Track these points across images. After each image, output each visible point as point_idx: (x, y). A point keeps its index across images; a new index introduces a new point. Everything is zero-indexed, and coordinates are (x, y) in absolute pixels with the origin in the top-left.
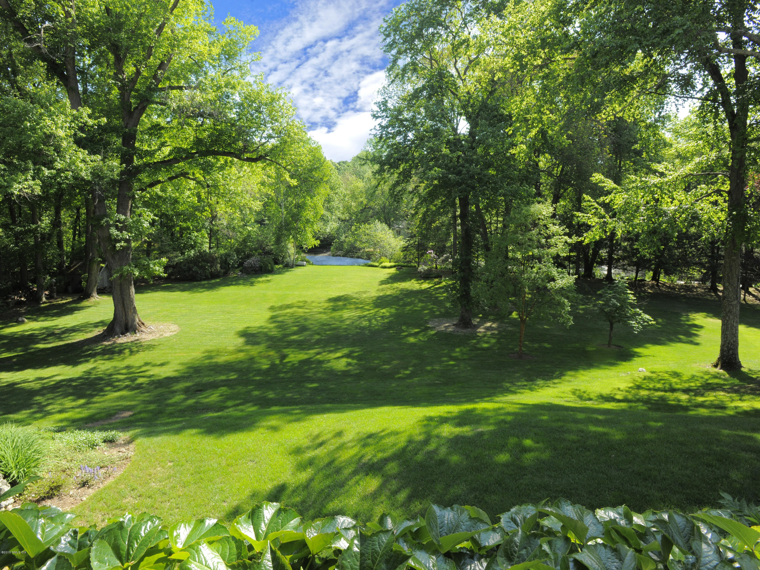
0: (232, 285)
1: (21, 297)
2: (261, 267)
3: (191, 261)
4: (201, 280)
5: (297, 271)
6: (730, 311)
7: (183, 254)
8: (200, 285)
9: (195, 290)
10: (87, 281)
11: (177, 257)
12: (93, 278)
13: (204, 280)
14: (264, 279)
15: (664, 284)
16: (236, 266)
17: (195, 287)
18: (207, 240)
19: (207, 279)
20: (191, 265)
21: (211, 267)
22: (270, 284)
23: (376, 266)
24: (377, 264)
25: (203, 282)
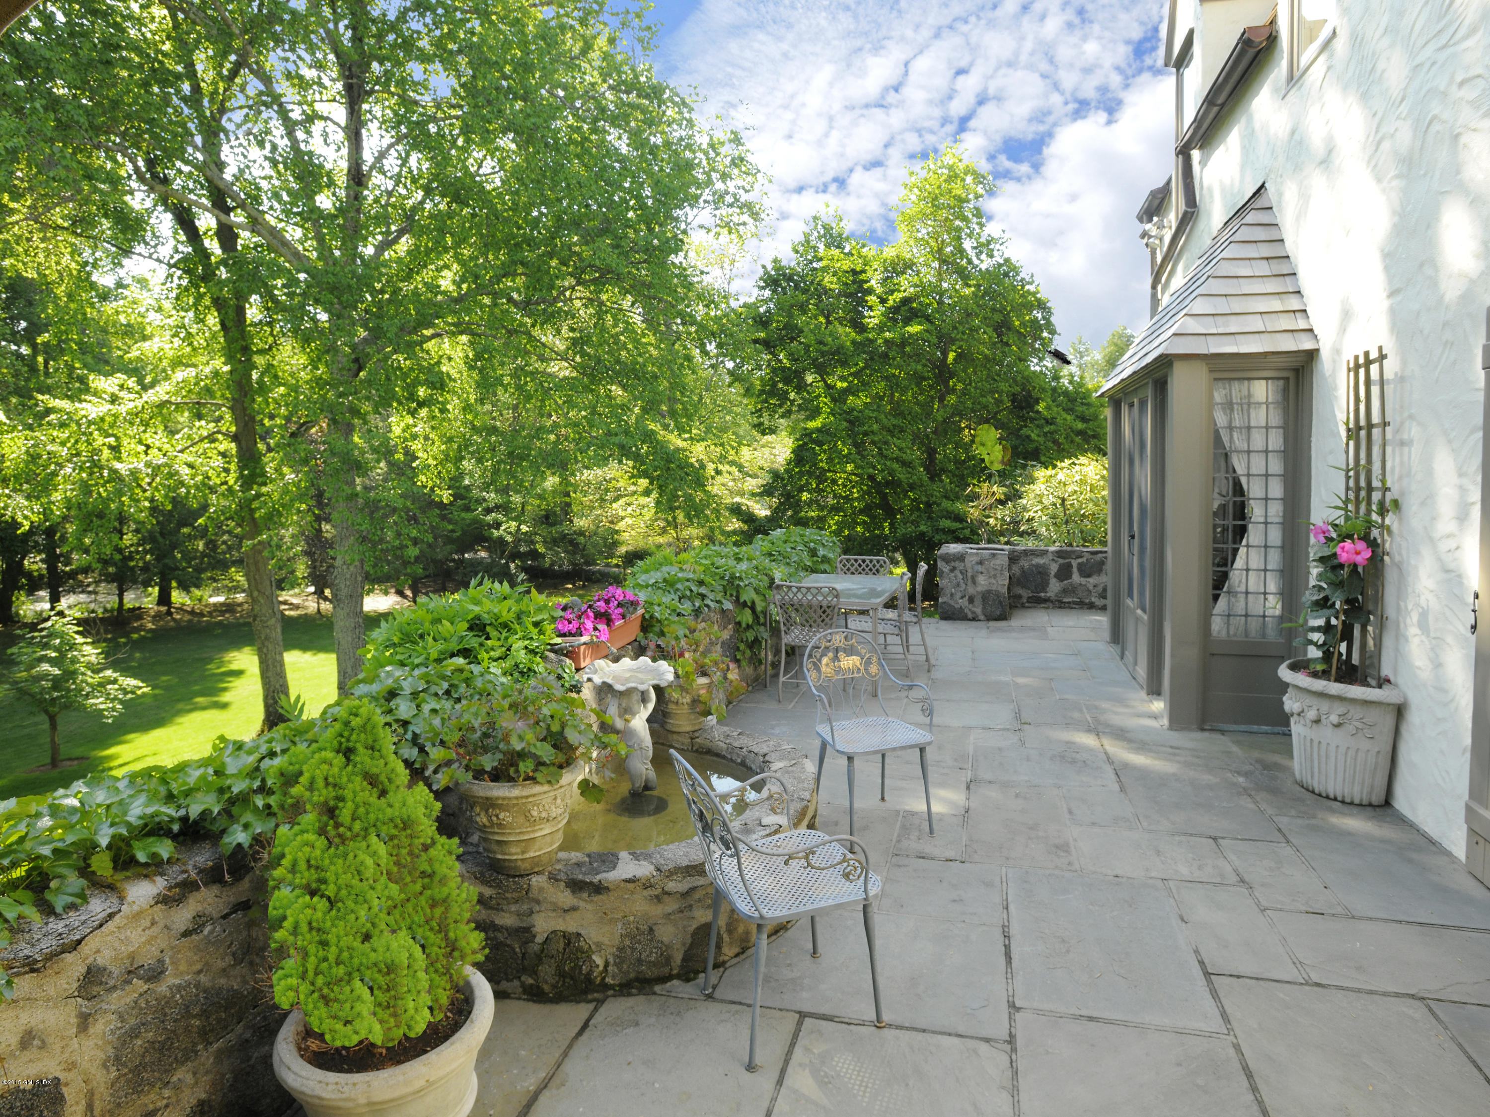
6: (267, 638)
15: (181, 609)
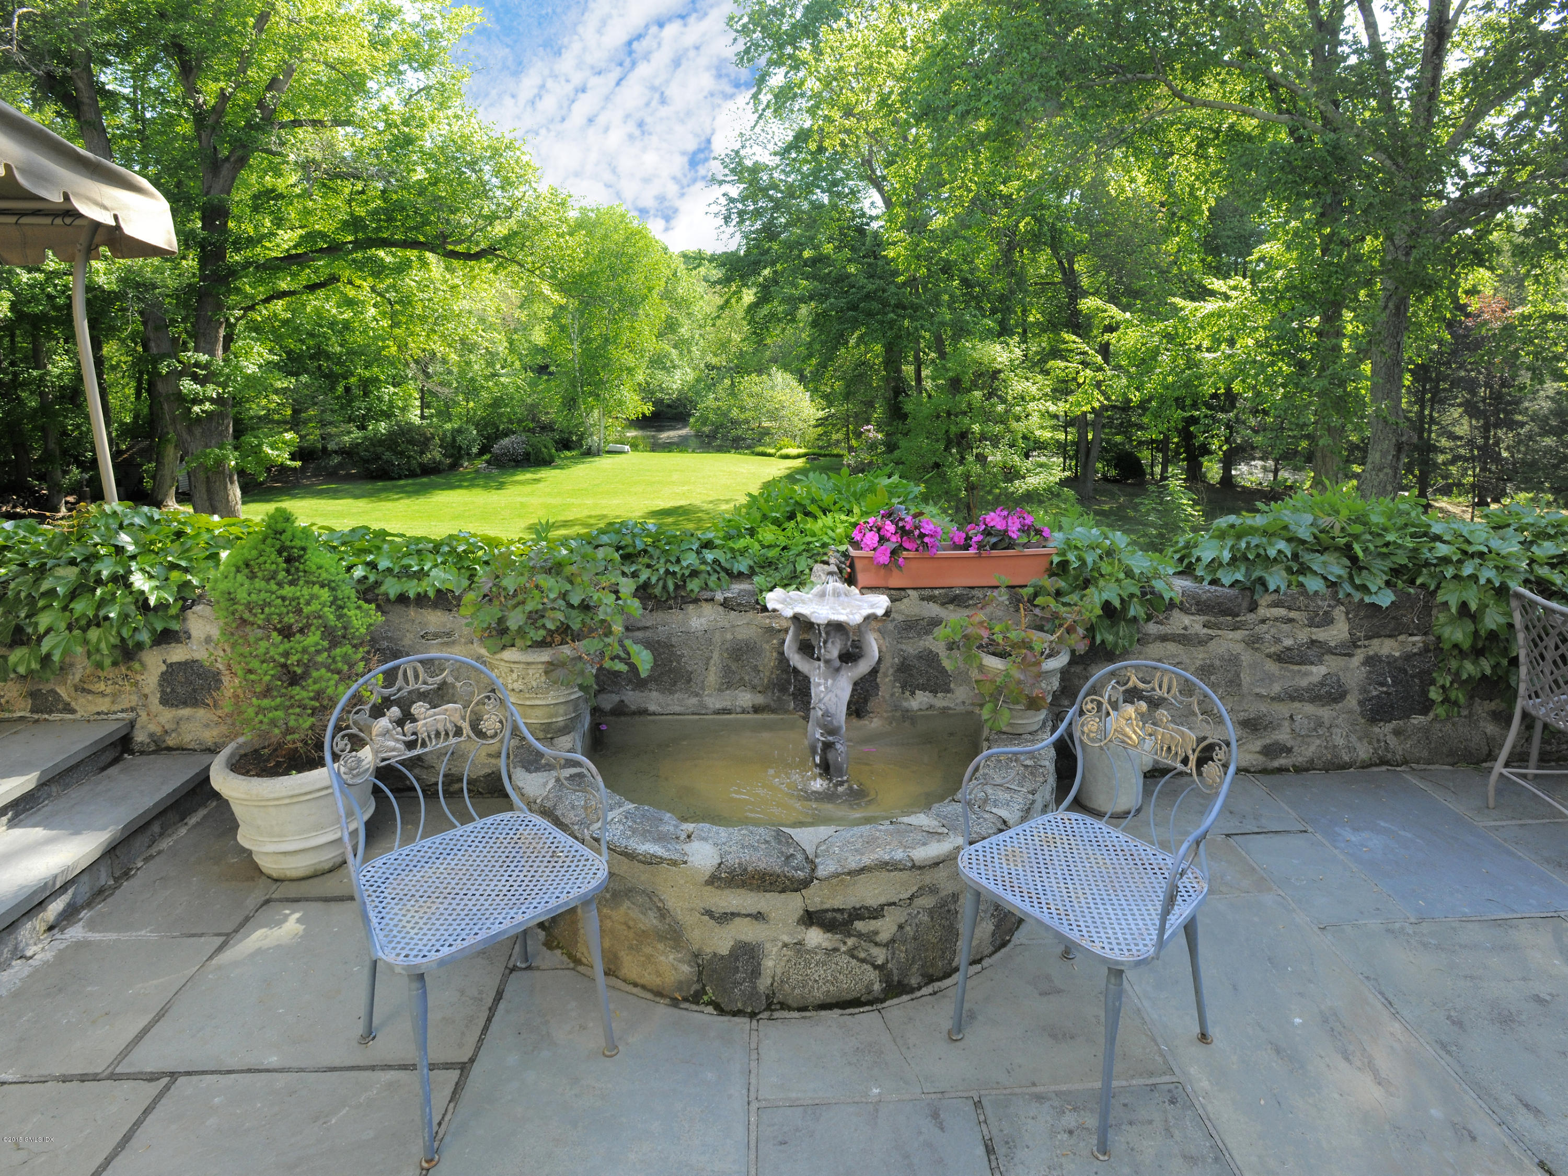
0: (460, 487)
1: (14, 507)
2: (527, 454)
3: (381, 442)
4: (400, 478)
5: (604, 463)
7: (363, 427)
8: (395, 487)
9: (383, 495)
10: (153, 477)
11: (349, 433)
12: (167, 472)
13: (407, 477)
14: (529, 476)
16: (475, 450)
17: (385, 490)
18: (418, 403)
19: (412, 475)
20: (380, 450)
21: (422, 453)
22: (541, 485)
23: (770, 455)
24: (772, 451)
25: (402, 482)
